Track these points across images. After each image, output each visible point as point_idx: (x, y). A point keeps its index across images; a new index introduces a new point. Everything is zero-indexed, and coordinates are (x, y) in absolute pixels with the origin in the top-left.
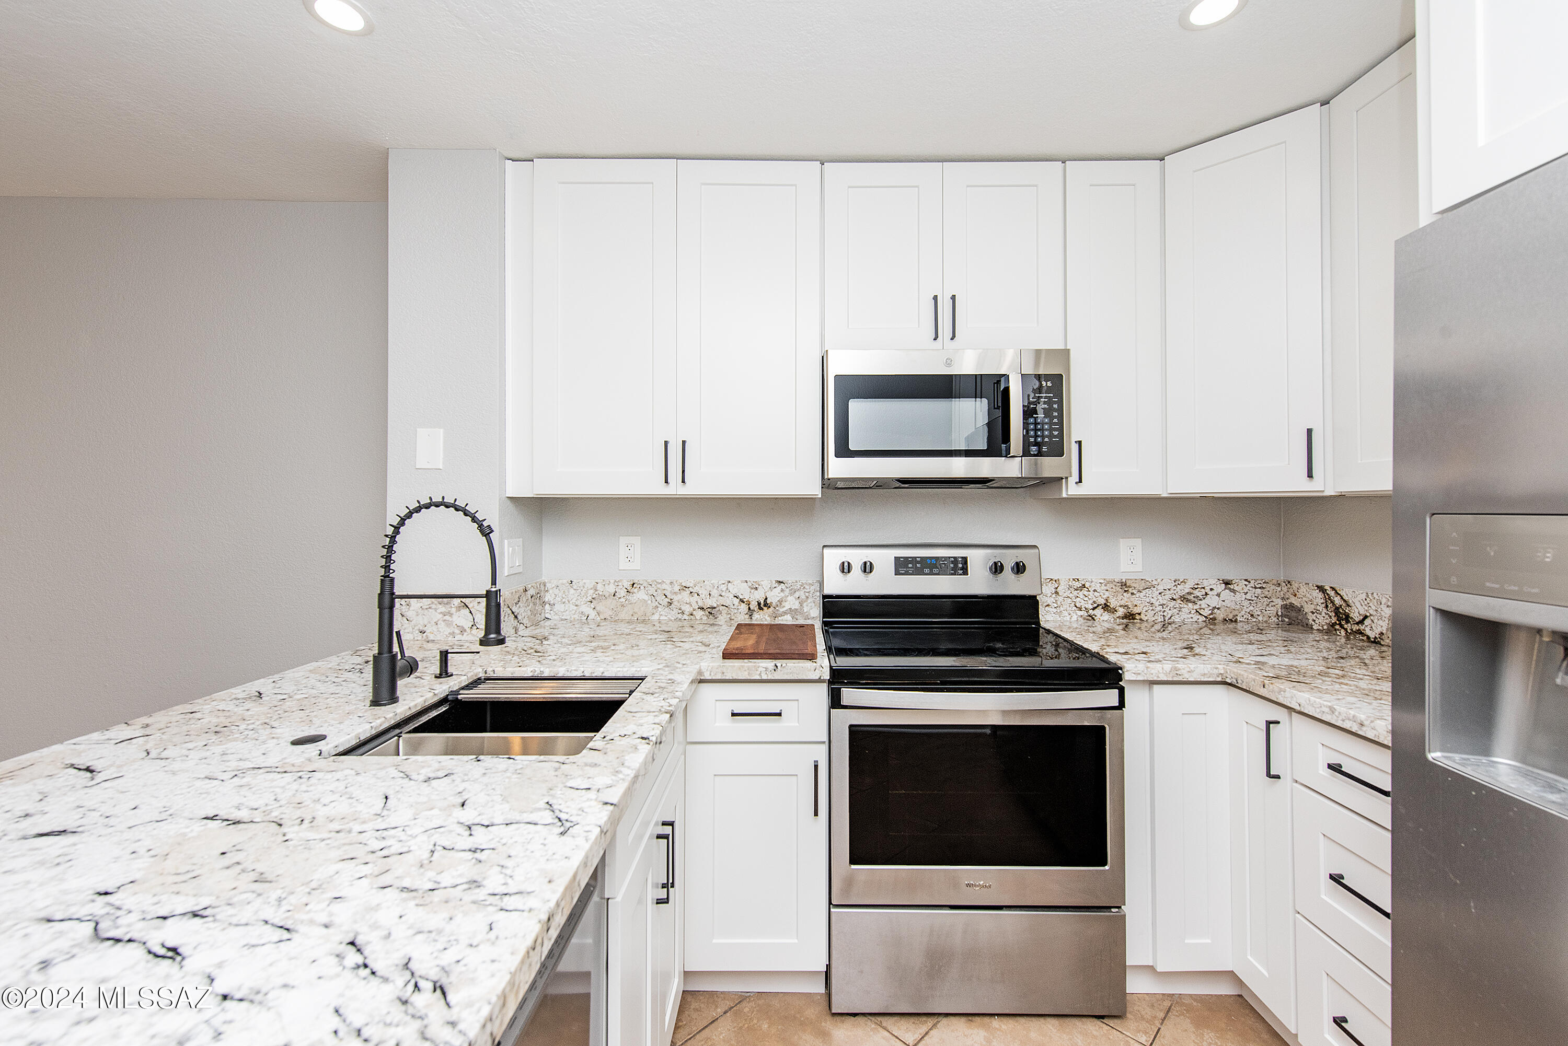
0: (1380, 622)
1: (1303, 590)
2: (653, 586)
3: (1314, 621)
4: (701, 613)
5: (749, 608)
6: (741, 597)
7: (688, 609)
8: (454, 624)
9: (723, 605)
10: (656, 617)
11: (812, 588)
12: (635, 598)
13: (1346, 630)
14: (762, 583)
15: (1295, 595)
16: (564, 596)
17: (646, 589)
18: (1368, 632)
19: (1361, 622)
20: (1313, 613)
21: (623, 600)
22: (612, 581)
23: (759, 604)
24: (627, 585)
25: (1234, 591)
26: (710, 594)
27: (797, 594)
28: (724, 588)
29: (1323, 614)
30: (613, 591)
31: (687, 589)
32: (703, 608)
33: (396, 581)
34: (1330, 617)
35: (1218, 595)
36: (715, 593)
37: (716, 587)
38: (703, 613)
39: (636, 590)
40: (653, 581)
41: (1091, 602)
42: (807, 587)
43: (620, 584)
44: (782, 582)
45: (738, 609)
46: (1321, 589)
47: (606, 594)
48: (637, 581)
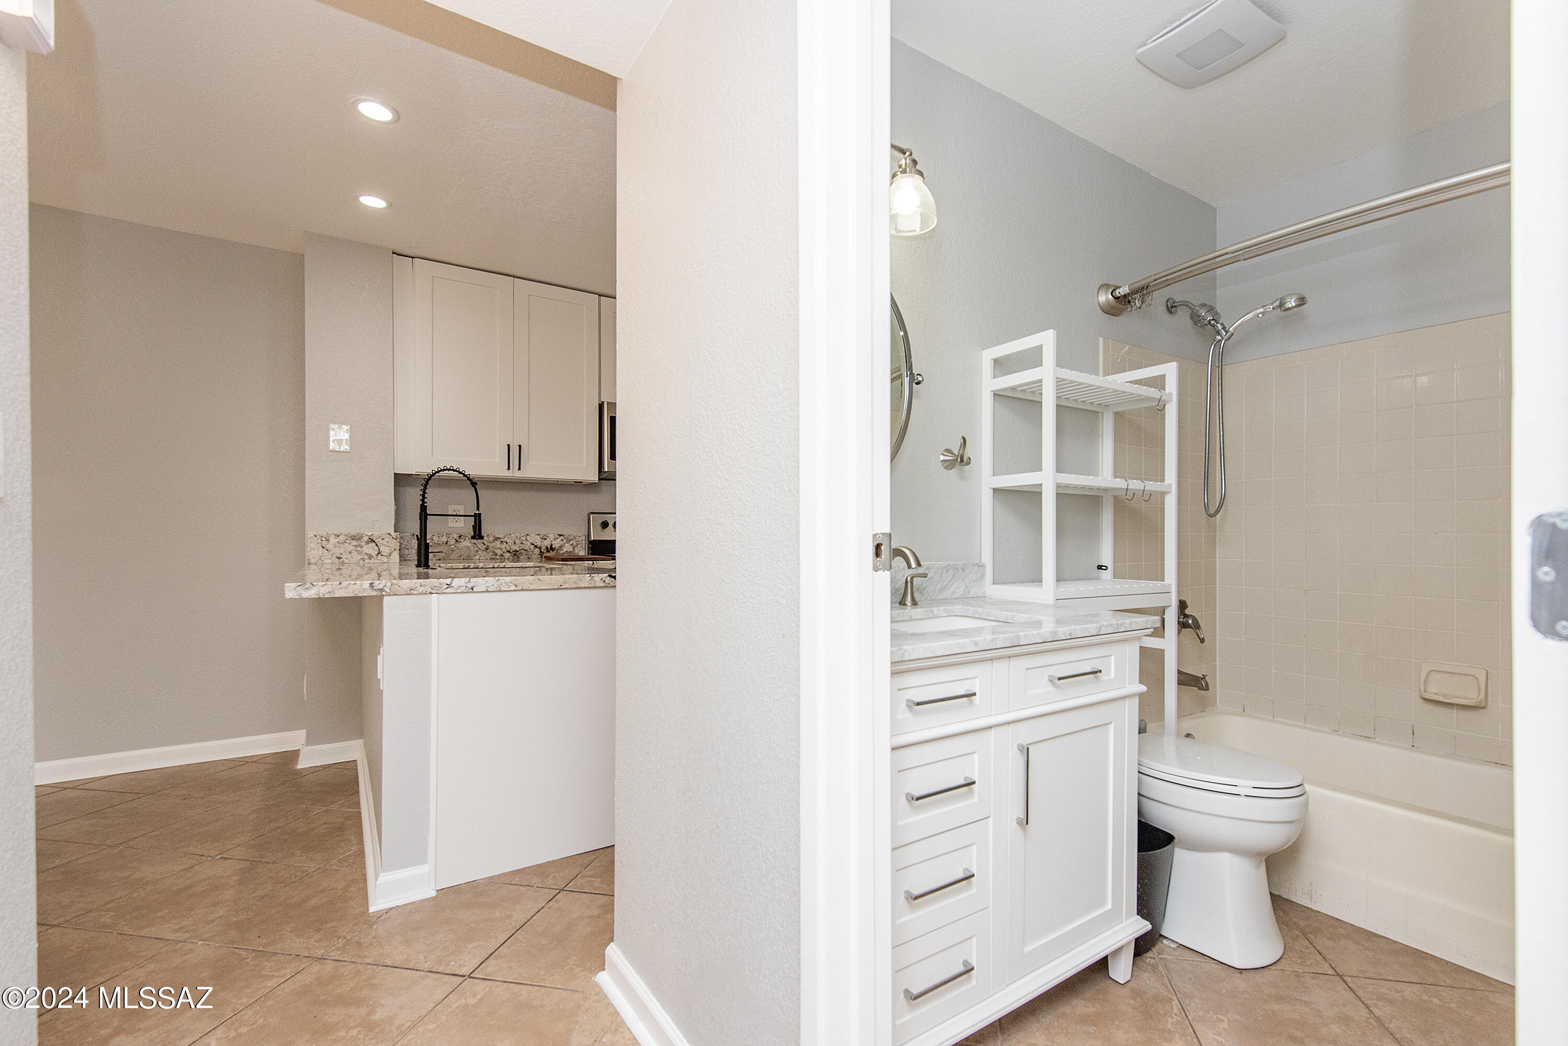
4: (509, 554)
5: (541, 551)
6: (535, 544)
7: (499, 552)
8: (364, 552)
9: (523, 550)
10: (477, 557)
11: (580, 539)
12: (462, 545)
14: (549, 536)
16: (407, 544)
17: (470, 539)
21: (453, 547)
22: (445, 534)
23: (547, 548)
24: (455, 536)
26: (515, 543)
27: (571, 542)
28: (524, 538)
30: (446, 541)
31: (499, 539)
32: (510, 552)
33: (428, 508)
36: (518, 541)
37: (519, 538)
38: (510, 554)
39: (462, 540)
42: (580, 536)
43: (450, 536)
44: (562, 535)
45: (533, 552)
47: (441, 543)
48: (463, 534)
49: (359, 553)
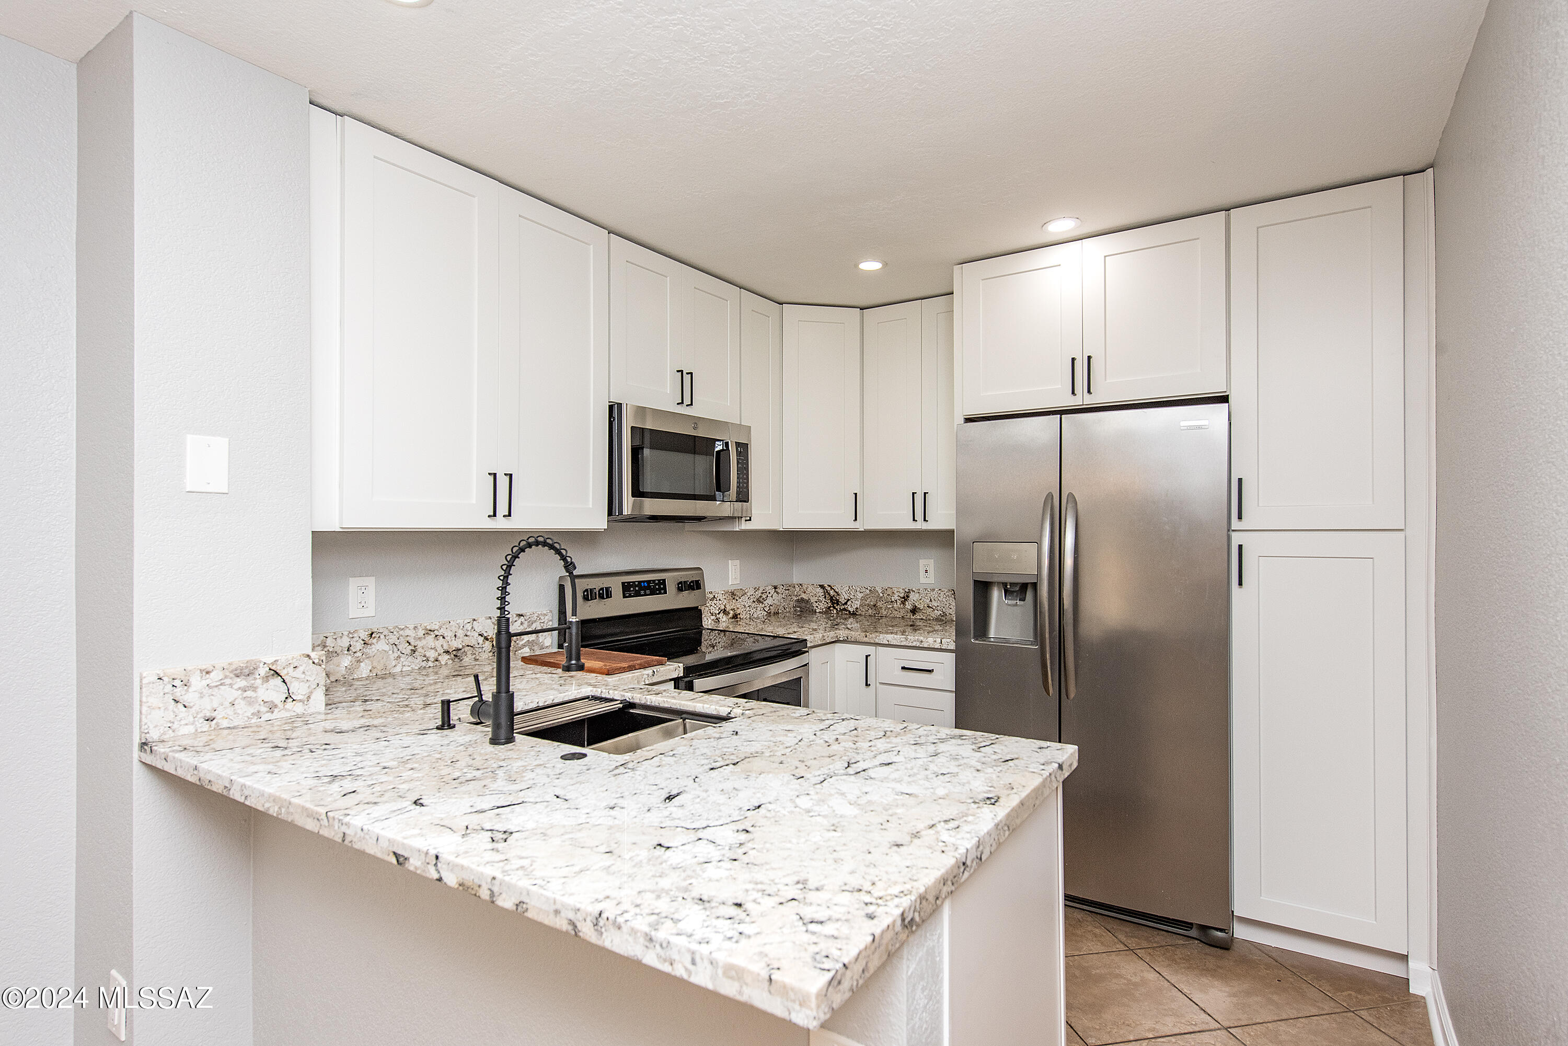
0: (856, 602)
1: (810, 588)
2: (395, 633)
3: (817, 607)
4: (447, 657)
6: (485, 635)
7: (432, 655)
8: (260, 700)
9: (468, 646)
10: (398, 669)
11: (547, 617)
12: (373, 650)
13: (837, 609)
15: (805, 593)
17: (387, 638)
18: (850, 609)
19: (846, 603)
20: (816, 602)
21: (359, 654)
22: (346, 633)
24: (364, 635)
25: (778, 593)
26: (455, 636)
28: (469, 627)
29: (823, 602)
30: (347, 645)
31: (432, 633)
32: (448, 652)
34: (827, 603)
35: (772, 597)
36: (460, 633)
37: (461, 627)
38: (448, 657)
39: (375, 641)
40: (394, 628)
41: (717, 608)
42: (542, 618)
43: (355, 635)
44: (522, 615)
45: (483, 647)
46: (822, 587)
47: (338, 650)
48: (376, 630)
49: (250, 702)
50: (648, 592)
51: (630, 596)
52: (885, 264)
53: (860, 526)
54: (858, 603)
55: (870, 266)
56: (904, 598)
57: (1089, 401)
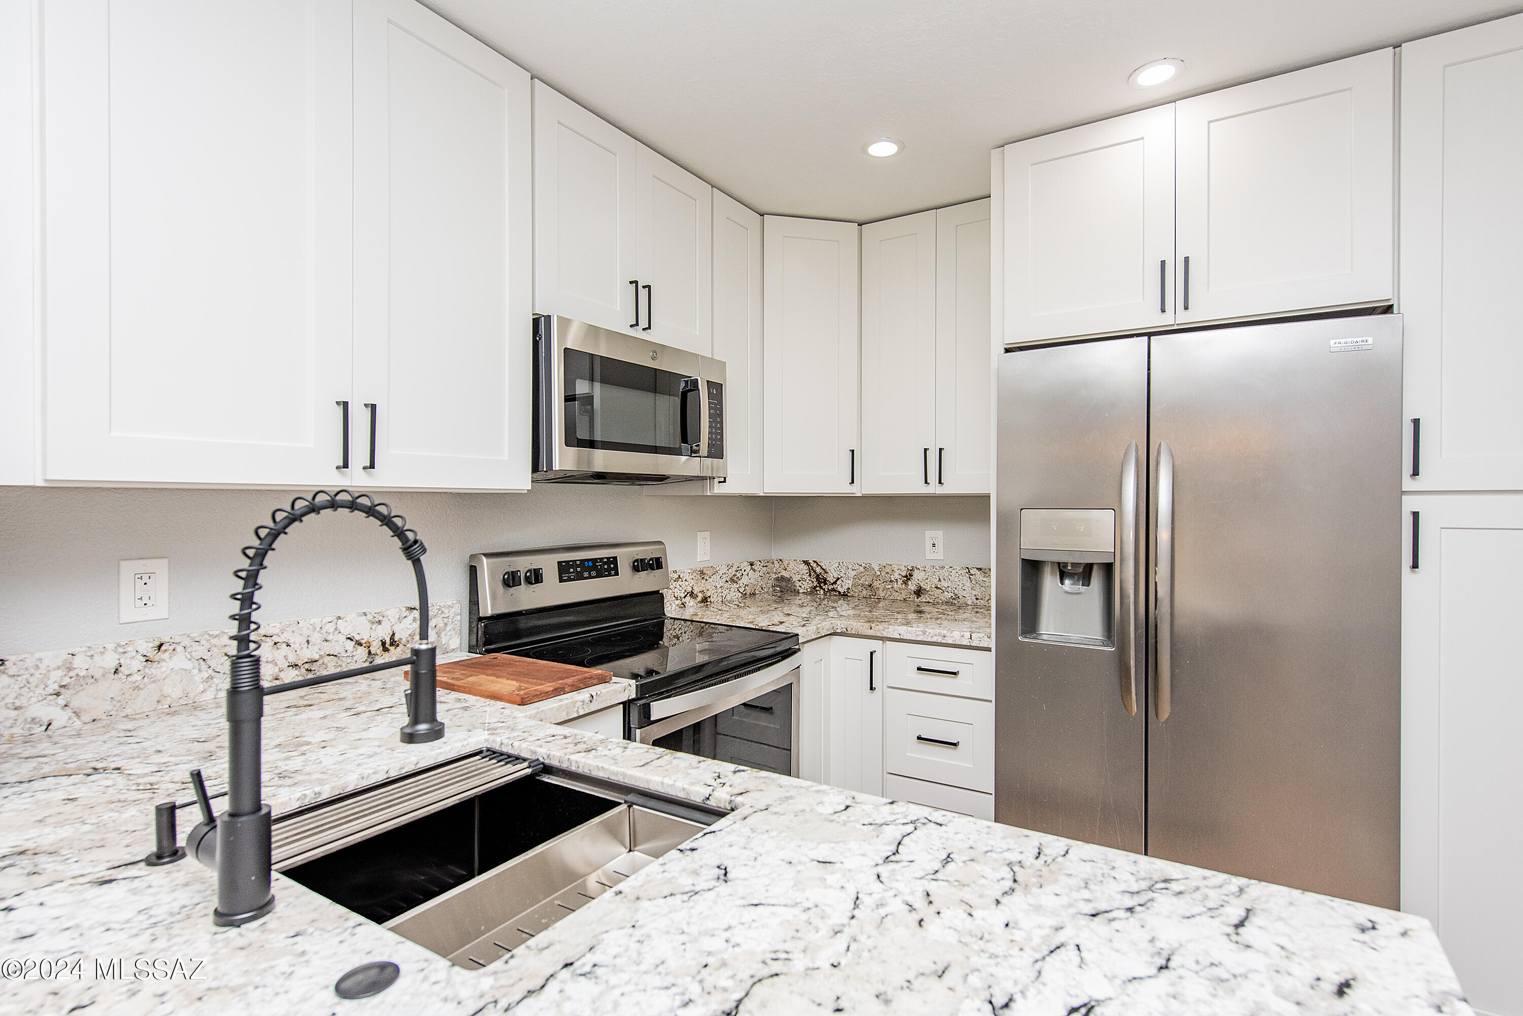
0: (848, 581)
1: (792, 564)
2: (203, 642)
3: (800, 586)
4: (294, 672)
5: (370, 653)
6: (357, 638)
9: (329, 655)
11: (452, 610)
12: (164, 669)
13: (824, 589)
14: (388, 613)
15: (786, 570)
17: (189, 650)
18: (840, 589)
19: (835, 583)
20: (799, 581)
21: (136, 678)
22: (110, 646)
23: (384, 644)
24: (147, 648)
25: (754, 570)
26: (308, 642)
27: (434, 622)
28: (330, 628)
29: (808, 581)
30: (113, 665)
31: (268, 639)
32: (297, 665)
34: (813, 582)
35: (748, 575)
36: (316, 638)
37: (318, 629)
39: (166, 656)
40: (202, 635)
41: (683, 591)
42: (446, 611)
45: (353, 656)
46: (806, 563)
47: (98, 674)
48: (167, 639)
50: (594, 573)
51: (570, 580)
52: (902, 147)
53: (857, 490)
54: (850, 582)
55: (883, 149)
56: (906, 576)
57: (1184, 318)
